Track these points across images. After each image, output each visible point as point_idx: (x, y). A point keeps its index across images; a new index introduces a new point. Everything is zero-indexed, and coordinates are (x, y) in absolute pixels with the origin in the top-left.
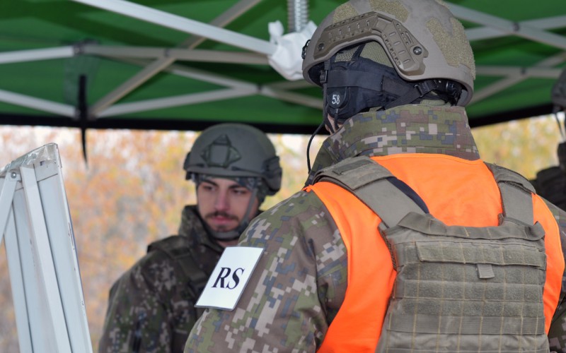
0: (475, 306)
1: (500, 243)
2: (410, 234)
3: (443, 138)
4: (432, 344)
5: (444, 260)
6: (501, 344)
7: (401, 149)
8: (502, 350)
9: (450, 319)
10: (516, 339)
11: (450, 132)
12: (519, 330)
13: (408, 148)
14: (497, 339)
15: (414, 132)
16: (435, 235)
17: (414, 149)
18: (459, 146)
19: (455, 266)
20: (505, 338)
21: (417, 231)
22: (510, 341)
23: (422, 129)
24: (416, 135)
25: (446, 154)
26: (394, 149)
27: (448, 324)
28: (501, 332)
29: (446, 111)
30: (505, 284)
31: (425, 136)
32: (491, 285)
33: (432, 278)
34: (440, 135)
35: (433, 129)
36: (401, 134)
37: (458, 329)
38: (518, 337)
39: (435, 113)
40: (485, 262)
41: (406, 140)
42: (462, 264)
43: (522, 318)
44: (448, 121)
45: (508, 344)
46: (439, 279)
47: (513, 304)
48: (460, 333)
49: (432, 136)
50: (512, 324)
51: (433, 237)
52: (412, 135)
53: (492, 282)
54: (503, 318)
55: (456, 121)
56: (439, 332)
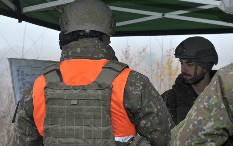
0: (71, 115)
1: (84, 91)
2: (48, 89)
3: (83, 53)
4: (55, 128)
5: (56, 98)
6: (83, 129)
7: (67, 58)
8: (85, 131)
9: (60, 119)
10: (91, 127)
11: (86, 50)
12: (91, 124)
13: (70, 58)
14: (81, 127)
15: (72, 52)
16: (57, 89)
17: (72, 58)
18: (90, 55)
19: (62, 100)
20: (85, 127)
21: (51, 88)
22: (88, 128)
23: (75, 50)
24: (72, 53)
25: (84, 59)
26: (66, 59)
27: (60, 121)
28: (83, 124)
29: (84, 42)
30: (83, 107)
31: (76, 53)
32: (77, 107)
33: (53, 105)
34: (81, 52)
35: (79, 50)
36: (68, 53)
37: (65, 123)
38: (91, 126)
39: (79, 44)
40: (74, 98)
41: (69, 55)
42: (64, 99)
43: (92, 119)
44: (85, 46)
45: (87, 129)
46: (56, 105)
47: (87, 114)
48: (66, 124)
49: (78, 52)
50: (88, 121)
51: (56, 90)
52: (71, 53)
53: (77, 105)
54: (83, 119)
55: (89, 46)
56: (57, 124)
